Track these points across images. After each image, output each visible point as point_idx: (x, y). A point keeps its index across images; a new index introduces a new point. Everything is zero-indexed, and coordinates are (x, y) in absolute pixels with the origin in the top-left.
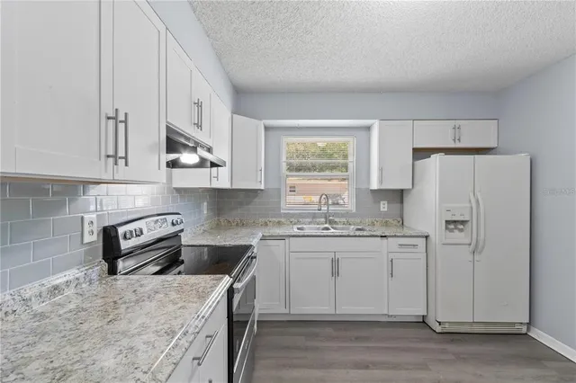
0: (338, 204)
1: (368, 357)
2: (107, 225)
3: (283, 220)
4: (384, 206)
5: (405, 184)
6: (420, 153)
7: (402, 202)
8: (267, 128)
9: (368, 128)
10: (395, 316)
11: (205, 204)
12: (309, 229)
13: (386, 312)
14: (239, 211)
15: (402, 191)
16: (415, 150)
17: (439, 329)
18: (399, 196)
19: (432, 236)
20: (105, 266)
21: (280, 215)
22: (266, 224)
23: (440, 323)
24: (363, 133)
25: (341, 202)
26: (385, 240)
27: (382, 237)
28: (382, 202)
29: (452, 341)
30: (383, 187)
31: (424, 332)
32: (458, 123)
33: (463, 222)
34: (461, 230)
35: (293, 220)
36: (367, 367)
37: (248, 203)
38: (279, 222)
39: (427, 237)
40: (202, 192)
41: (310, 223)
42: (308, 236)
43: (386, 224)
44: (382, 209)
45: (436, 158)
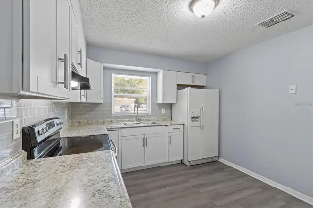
0: (128, 110)
1: (164, 182)
2: (24, 127)
3: (113, 120)
4: (163, 111)
5: (173, 101)
6: (180, 87)
7: (171, 109)
8: (105, 68)
9: (156, 73)
10: (171, 162)
11: (66, 111)
12: (130, 124)
13: (167, 161)
14: (86, 116)
15: (171, 104)
16: (178, 85)
17: (188, 164)
18: (170, 106)
19: (186, 124)
20: (25, 154)
21: (111, 117)
22: (104, 122)
23: (189, 161)
24: (154, 76)
25: (130, 109)
26: (167, 127)
27: (166, 125)
28: (162, 109)
29: (194, 168)
30: (165, 102)
31: (183, 167)
32: (194, 74)
33: (197, 117)
34: (197, 121)
35: (119, 119)
36: (164, 187)
37: (92, 111)
38: (111, 121)
39: (183, 124)
40: (65, 104)
41: (128, 121)
42: (131, 127)
43: (165, 120)
44: (163, 113)
45: (187, 89)
